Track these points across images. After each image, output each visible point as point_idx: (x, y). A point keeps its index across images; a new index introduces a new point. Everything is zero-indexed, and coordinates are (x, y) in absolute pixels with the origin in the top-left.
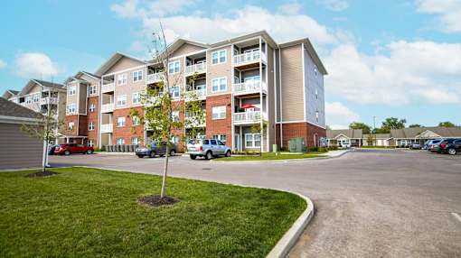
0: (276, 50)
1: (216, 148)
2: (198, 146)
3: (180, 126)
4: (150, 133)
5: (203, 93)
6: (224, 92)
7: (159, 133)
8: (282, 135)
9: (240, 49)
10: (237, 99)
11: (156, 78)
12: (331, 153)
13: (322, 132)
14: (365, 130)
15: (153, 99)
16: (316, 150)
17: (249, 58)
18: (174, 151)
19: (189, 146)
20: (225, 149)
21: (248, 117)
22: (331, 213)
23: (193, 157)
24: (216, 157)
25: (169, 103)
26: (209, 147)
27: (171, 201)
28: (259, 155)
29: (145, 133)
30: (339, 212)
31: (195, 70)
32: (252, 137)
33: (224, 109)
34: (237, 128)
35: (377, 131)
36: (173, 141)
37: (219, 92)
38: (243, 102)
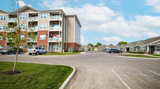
0: (65, 17)
1: (41, 51)
2: (33, 50)
3: (24, 41)
4: (8, 44)
5: (36, 29)
6: (45, 30)
7: (13, 44)
8: (66, 47)
9: (53, 14)
10: (50, 32)
11: (13, 20)
12: (82, 53)
13: (79, 46)
14: (92, 46)
15: (11, 29)
16: (77, 52)
17: (55, 18)
18: (21, 51)
19: (29, 49)
20: (45, 51)
21: (54, 39)
22: (81, 72)
23: (30, 54)
24: (40, 54)
25: (19, 31)
26: (38, 50)
27: (18, 72)
28: (58, 53)
29: (6, 44)
30: (83, 71)
31: (33, 19)
32: (55, 47)
33: (45, 36)
34: (50, 43)
35: (95, 46)
36: (21, 47)
37: (43, 29)
38: (53, 34)
